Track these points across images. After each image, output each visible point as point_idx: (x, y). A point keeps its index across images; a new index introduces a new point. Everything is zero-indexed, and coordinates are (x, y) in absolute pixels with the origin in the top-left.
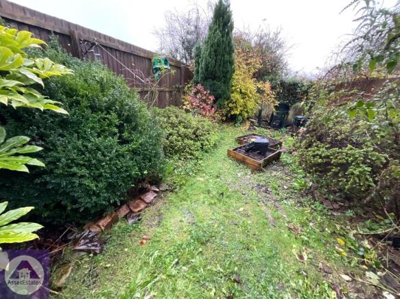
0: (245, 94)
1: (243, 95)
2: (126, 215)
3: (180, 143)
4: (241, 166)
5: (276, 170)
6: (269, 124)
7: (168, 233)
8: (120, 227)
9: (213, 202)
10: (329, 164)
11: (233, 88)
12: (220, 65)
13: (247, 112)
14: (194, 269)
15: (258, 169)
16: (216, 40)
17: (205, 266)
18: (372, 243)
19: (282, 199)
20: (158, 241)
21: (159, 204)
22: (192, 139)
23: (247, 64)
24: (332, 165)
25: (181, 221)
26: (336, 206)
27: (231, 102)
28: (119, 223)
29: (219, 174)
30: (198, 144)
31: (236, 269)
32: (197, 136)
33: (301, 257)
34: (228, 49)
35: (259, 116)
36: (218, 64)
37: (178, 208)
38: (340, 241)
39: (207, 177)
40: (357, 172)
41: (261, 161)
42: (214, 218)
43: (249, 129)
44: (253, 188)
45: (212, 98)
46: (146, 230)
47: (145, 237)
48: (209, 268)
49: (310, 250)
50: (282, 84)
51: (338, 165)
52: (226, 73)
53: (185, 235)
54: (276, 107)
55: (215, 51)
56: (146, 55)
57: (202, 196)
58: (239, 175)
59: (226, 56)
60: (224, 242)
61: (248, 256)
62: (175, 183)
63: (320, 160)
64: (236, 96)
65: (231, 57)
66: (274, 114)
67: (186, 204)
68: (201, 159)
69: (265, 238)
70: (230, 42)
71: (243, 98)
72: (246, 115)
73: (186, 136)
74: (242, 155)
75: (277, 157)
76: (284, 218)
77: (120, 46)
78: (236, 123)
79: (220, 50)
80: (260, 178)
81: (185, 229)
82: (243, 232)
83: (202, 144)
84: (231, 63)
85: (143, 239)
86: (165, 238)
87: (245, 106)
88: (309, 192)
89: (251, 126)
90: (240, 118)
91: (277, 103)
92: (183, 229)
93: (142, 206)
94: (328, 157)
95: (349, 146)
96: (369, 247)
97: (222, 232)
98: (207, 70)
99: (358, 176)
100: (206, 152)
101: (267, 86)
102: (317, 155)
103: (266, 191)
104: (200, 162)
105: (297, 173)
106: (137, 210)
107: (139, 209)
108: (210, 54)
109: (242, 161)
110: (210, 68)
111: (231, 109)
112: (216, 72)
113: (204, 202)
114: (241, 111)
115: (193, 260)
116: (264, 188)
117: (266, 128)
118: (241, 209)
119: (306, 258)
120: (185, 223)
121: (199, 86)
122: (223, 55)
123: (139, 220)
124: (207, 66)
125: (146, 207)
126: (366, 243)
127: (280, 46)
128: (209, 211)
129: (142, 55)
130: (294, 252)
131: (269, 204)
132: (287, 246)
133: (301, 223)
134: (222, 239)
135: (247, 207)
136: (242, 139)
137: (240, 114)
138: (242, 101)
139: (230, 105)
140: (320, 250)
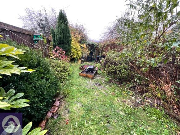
0: (77, 49)
1: (76, 49)
2: (52, 116)
3: (59, 75)
4: (86, 78)
5: (98, 77)
6: (87, 60)
7: (75, 114)
8: (52, 122)
9: (85, 95)
10: (116, 71)
11: (72, 47)
12: (65, 38)
13: (79, 56)
14: (93, 120)
15: (92, 78)
16: (62, 28)
17: (96, 117)
18: (130, 90)
19: (105, 86)
20: (74, 119)
21: (63, 104)
22: (64, 72)
23: (75, 37)
24: (117, 71)
25: (77, 107)
26: (119, 83)
27: (72, 53)
28: (50, 121)
29: (80, 84)
30: (67, 73)
31: (105, 113)
32: (65, 70)
33: (118, 101)
34: (68, 31)
35: (83, 57)
36: (64, 37)
37: (73, 103)
38: (124, 92)
39: (77, 87)
40: (123, 72)
41: (93, 75)
42: (88, 100)
43: (81, 63)
44: (94, 85)
45: (64, 52)
46: (65, 117)
47: (66, 120)
48: (97, 117)
49: (119, 98)
50: (89, 44)
51: (118, 71)
52: (69, 41)
53: (82, 111)
54: (89, 53)
55: (63, 32)
56: (28, 33)
57: (79, 95)
58: (87, 82)
59: (67, 34)
60: (96, 107)
61: (106, 108)
62: (66, 93)
63: (114, 70)
64: (73, 50)
65: (69, 34)
66: (89, 56)
67: (75, 100)
68: (70, 80)
69: (107, 100)
70: (68, 29)
71: (76, 51)
72: (78, 57)
73: (61, 71)
74: (85, 74)
75: (97, 72)
76: (109, 92)
77: (14, 29)
78: (75, 61)
79: (65, 32)
80: (95, 81)
81: (81, 109)
82: (100, 101)
83: (68, 73)
84: (70, 37)
85: (66, 121)
86: (75, 116)
87: (77, 54)
88: (111, 81)
89: (82, 62)
90: (76, 59)
91: (89, 52)
92: (80, 110)
93: (57, 108)
94: (115, 69)
95: (119, 65)
96: (130, 91)
97: (94, 104)
98: (60, 40)
99: (124, 73)
100: (70, 76)
101: (85, 46)
102: (112, 69)
103: (99, 85)
104: (70, 81)
105: (104, 76)
106: (55, 112)
107: (56, 110)
108: (60, 33)
109: (86, 77)
110: (61, 39)
111: (72, 56)
112: (64, 41)
113: (81, 97)
114: (76, 56)
115: (91, 118)
116: (98, 84)
117: (87, 62)
118: (95, 94)
119: (119, 100)
120: (79, 107)
121: (57, 47)
122: (66, 34)
123: (59, 115)
124: (60, 38)
125: (58, 108)
126: (129, 90)
127: (84, 30)
128: (85, 99)
129: (26, 33)
130: (116, 100)
131: (102, 89)
132: (114, 99)
133: (114, 91)
134: (95, 106)
135: (96, 92)
136: (81, 68)
137: (76, 58)
138: (76, 52)
139: (72, 54)
140: (121, 97)
